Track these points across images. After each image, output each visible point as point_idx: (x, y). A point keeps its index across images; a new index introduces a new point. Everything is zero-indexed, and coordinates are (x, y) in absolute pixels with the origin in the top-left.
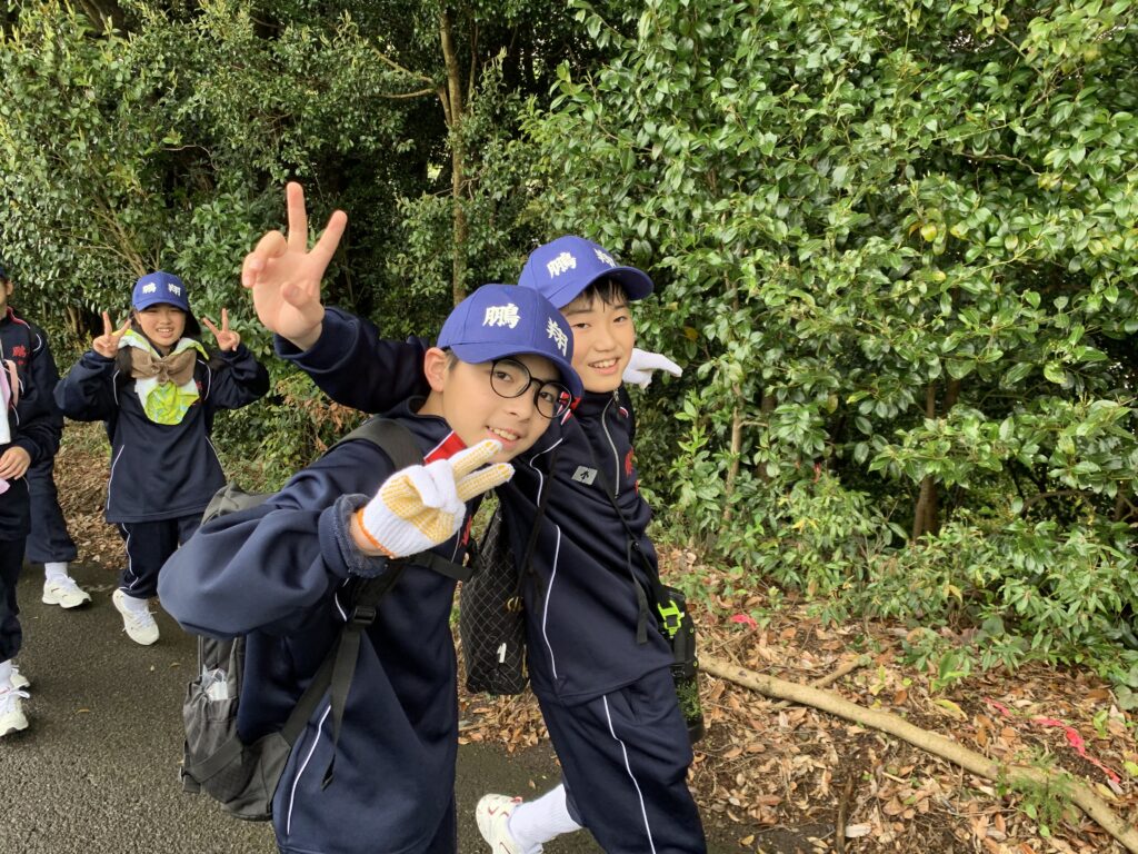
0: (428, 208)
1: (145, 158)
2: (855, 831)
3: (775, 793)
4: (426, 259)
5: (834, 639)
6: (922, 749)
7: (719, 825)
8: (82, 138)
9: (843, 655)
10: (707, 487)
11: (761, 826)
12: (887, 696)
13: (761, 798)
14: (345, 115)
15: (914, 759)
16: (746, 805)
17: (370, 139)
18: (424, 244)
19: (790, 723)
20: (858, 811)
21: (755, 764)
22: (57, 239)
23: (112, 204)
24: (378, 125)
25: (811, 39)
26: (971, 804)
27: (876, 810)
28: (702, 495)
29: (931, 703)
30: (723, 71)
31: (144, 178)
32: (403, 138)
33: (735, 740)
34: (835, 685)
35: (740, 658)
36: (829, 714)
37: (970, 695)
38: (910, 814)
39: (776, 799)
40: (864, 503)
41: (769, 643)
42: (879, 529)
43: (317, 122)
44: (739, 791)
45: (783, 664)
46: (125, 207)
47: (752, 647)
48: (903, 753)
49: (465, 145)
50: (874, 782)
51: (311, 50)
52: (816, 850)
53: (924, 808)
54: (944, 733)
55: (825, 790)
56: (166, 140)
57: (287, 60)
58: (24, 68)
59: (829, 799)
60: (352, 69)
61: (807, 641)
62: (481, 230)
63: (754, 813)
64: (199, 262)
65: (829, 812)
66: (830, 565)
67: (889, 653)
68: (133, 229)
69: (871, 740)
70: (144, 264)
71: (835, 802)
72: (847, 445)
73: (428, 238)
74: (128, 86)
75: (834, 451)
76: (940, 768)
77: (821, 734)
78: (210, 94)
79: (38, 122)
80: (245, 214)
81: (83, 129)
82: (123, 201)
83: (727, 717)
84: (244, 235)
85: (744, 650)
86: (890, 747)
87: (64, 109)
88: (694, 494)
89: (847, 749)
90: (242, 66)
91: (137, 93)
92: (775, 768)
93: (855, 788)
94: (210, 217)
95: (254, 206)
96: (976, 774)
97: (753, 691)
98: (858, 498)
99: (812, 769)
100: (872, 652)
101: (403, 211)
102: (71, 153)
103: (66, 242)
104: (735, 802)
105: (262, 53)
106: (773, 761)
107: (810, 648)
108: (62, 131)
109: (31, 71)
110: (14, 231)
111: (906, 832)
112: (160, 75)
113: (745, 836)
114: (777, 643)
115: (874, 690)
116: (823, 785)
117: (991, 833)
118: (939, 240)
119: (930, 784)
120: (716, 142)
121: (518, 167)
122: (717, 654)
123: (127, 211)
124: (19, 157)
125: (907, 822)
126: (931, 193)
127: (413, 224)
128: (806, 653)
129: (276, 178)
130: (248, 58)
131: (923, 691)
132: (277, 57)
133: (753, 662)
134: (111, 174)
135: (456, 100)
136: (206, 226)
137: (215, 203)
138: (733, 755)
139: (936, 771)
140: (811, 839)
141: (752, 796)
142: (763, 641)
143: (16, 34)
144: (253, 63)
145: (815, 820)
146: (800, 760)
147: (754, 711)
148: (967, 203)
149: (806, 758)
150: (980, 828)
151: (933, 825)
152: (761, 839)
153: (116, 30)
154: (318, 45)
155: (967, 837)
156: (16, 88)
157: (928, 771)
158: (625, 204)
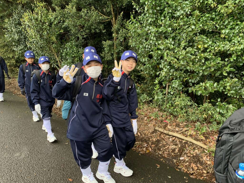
0: (108, 43)
1: (57, 35)
2: (181, 158)
3: (168, 152)
4: (108, 53)
5: (183, 125)
6: (196, 145)
7: (157, 157)
8: (46, 32)
9: (184, 128)
10: (160, 96)
11: (164, 157)
12: (191, 136)
13: (165, 152)
14: (93, 26)
15: (194, 146)
16: (162, 154)
17: (98, 30)
18: (107, 50)
19: (172, 140)
20: (182, 155)
21: (164, 147)
22: (41, 50)
23: (51, 44)
24: (99, 27)
25: (179, 9)
26: (203, 154)
27: (186, 155)
28: (158, 98)
29: (199, 137)
30: (162, 16)
31: (57, 39)
32: (104, 30)
33: (161, 142)
34: (182, 133)
35: (164, 128)
36: (180, 138)
37: (207, 136)
38: (192, 156)
39: (168, 153)
40: (189, 99)
41: (170, 126)
42: (192, 104)
43: (87, 27)
44: (161, 151)
45: (172, 129)
46: (53, 44)
47: (167, 126)
48: (192, 145)
49: (115, 31)
50: (186, 150)
51: (86, 14)
52: (174, 162)
53: (195, 155)
54: (201, 142)
55: (177, 151)
56: (61, 31)
57: (82, 15)
58: (36, 19)
59: (178, 153)
60: (94, 17)
61: (178, 125)
62: (118, 47)
63: (163, 155)
64: (66, 54)
65: (177, 155)
66: (182, 111)
67: (193, 128)
68: (55, 48)
69: (187, 143)
70: (57, 55)
71: (179, 154)
72: (187, 88)
73: (108, 49)
74: (54, 22)
75: (185, 89)
76: (199, 148)
77: (178, 142)
78: (68, 23)
79: (38, 29)
80: (75, 45)
81: (46, 30)
82: (53, 43)
83: (160, 138)
84: (75, 49)
85: (165, 127)
86: (190, 144)
87: (42, 26)
88: (157, 98)
89: (182, 144)
90: (74, 17)
91: (55, 23)
92: (168, 148)
93: (182, 151)
94: (68, 46)
95: (77, 43)
96: (205, 149)
97: (166, 134)
98: (189, 98)
99: (175, 148)
100: (190, 128)
101: (104, 44)
102: (44, 34)
103: (43, 51)
104: (160, 153)
105: (78, 14)
106: (168, 146)
107: (178, 127)
108: (42, 30)
109: (37, 19)
110: (34, 49)
111: (191, 159)
112: (59, 19)
113: (161, 159)
114: (172, 126)
115: (189, 134)
116: (177, 150)
117: (207, 159)
118: (202, 48)
119: (196, 151)
120: (160, 30)
121: (125, 35)
122: (160, 127)
123: (54, 45)
124: (35, 36)
125: (191, 157)
126: (200, 39)
127: (105, 46)
128: (177, 128)
129: (80, 38)
130: (75, 16)
131: (198, 135)
132: (80, 15)
133: (166, 129)
134: (51, 38)
135: (114, 21)
136: (68, 47)
137: (69, 43)
138: (161, 145)
139: (198, 149)
140: (173, 160)
141: (164, 152)
142: (169, 125)
143: (34, 12)
144: (76, 17)
145: (174, 157)
146: (173, 146)
147: (166, 138)
148: (207, 40)
149: (174, 146)
150: (205, 158)
151: (196, 158)
152: (164, 159)
153: (52, 11)
154: (88, 13)
155: (202, 160)
156: (34, 23)
157: (196, 148)
158: (144, 42)
